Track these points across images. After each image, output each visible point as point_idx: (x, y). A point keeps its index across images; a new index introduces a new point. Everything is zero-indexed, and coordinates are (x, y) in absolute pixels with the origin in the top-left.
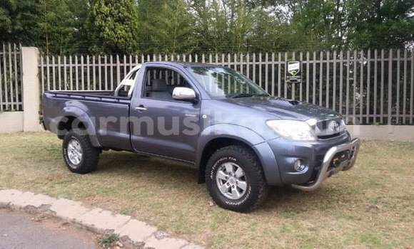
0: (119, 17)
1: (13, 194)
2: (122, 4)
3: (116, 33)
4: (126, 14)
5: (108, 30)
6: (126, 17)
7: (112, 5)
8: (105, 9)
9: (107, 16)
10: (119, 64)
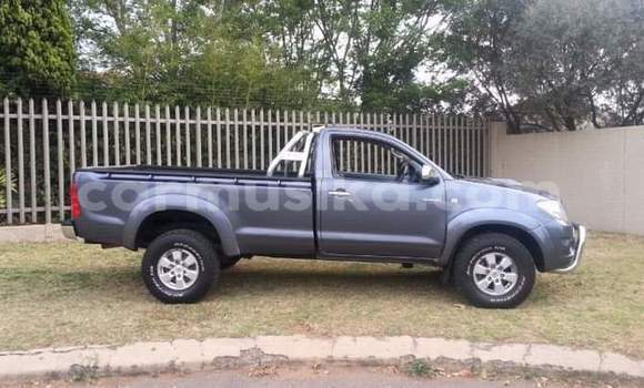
0: (51, 32)
1: (154, 349)
2: (53, 11)
3: (46, 62)
4: (61, 29)
5: (33, 55)
6: (62, 34)
7: (37, 11)
8: (25, 16)
9: (28, 29)
10: (46, 116)
